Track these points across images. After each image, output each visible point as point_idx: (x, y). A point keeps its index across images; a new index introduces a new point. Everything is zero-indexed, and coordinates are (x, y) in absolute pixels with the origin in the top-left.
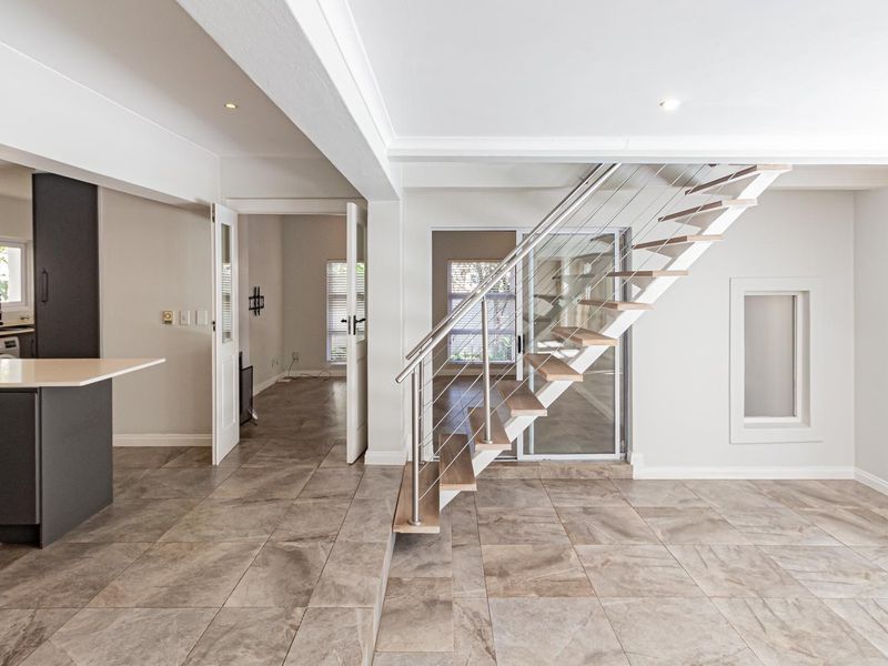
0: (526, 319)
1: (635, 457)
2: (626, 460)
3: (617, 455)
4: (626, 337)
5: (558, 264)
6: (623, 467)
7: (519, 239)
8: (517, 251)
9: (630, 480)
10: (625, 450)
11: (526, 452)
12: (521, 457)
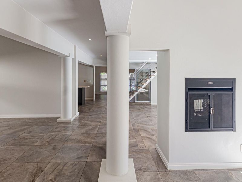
0: (136, 82)
1: (151, 102)
2: (150, 102)
3: (149, 101)
4: (150, 82)
5: (143, 73)
6: (149, 103)
7: (135, 70)
8: (135, 72)
9: (151, 105)
10: (150, 101)
11: (136, 101)
12: (135, 102)
